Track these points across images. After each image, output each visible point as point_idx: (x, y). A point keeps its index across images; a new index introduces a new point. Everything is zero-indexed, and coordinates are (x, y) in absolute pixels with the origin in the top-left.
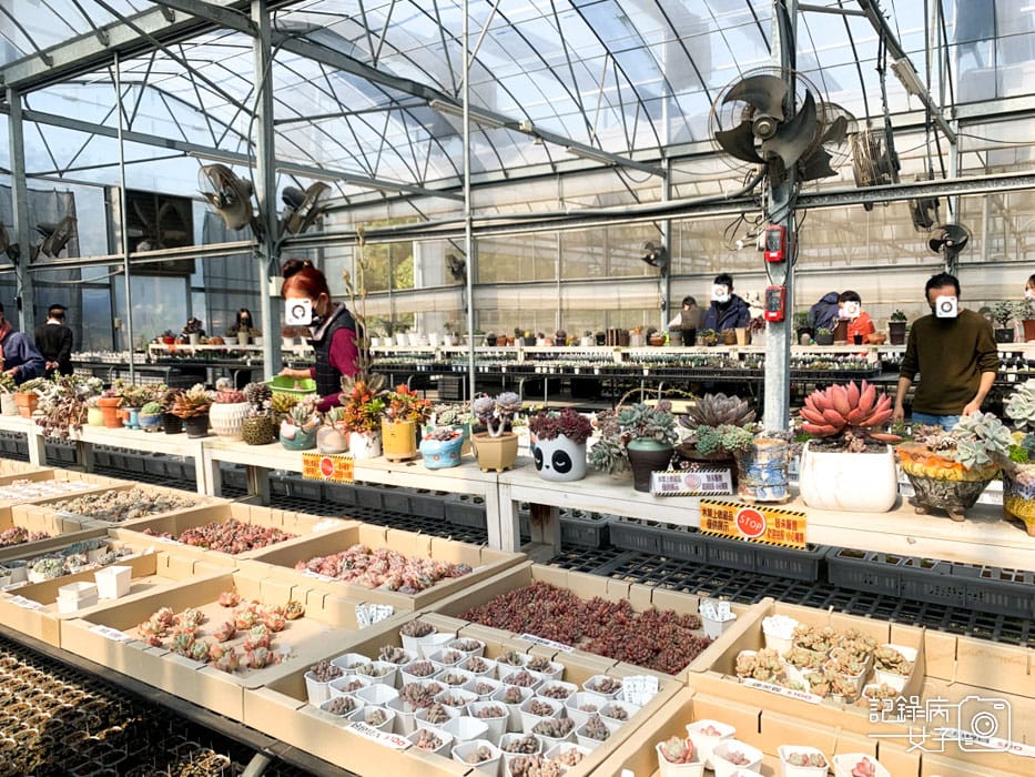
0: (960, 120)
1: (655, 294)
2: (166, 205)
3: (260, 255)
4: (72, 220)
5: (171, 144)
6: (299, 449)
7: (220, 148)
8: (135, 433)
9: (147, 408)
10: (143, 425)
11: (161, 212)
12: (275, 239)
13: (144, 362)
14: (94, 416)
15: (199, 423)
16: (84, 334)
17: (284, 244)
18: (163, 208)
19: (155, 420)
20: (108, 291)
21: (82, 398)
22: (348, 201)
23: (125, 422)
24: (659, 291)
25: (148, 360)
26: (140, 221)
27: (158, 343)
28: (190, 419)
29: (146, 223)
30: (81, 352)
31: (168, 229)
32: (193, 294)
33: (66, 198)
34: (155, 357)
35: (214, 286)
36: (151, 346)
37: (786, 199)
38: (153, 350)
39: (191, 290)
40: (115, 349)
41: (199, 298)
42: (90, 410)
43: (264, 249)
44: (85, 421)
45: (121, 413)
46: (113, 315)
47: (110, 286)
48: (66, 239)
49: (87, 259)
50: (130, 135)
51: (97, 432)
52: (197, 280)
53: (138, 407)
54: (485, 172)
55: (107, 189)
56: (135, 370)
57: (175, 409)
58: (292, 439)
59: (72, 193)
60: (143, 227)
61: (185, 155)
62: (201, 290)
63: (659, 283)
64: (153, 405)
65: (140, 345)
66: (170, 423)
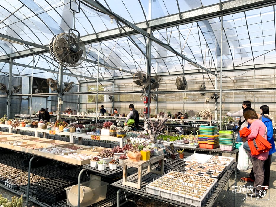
0: (217, 71)
1: (154, 106)
2: (43, 81)
3: (58, 96)
4: (21, 86)
5: (44, 69)
6: (49, 130)
7: (55, 70)
8: (27, 128)
9: (29, 124)
10: (28, 126)
11: (42, 83)
12: (62, 93)
13: (34, 117)
14: (21, 125)
15: (36, 126)
16: (21, 110)
17: (63, 94)
18: (43, 82)
19: (30, 126)
20: (28, 100)
21: (19, 122)
22: (87, 81)
23: (25, 126)
24: (155, 105)
25: (35, 117)
26: (37, 84)
27: (38, 113)
28: (35, 125)
29: (38, 85)
30: (20, 114)
31: (43, 86)
32: (48, 101)
33: (20, 79)
34: (37, 116)
35: (53, 100)
36: (36, 113)
37: (148, 92)
38: (37, 114)
39: (47, 100)
40: (28, 114)
41: (49, 103)
42: (20, 124)
43: (59, 95)
44: (19, 126)
45: (25, 124)
46: (28, 106)
47: (28, 99)
48: (19, 90)
49: (23, 95)
50: (35, 68)
51: (21, 128)
52: (49, 98)
53: (27, 124)
54: (118, 76)
55: (30, 77)
56: (31, 119)
57: (33, 124)
58: (48, 128)
59: (22, 78)
60: (37, 86)
61: (47, 72)
62: (50, 101)
63: (155, 103)
64: (30, 123)
65: (34, 113)
66: (32, 126)
